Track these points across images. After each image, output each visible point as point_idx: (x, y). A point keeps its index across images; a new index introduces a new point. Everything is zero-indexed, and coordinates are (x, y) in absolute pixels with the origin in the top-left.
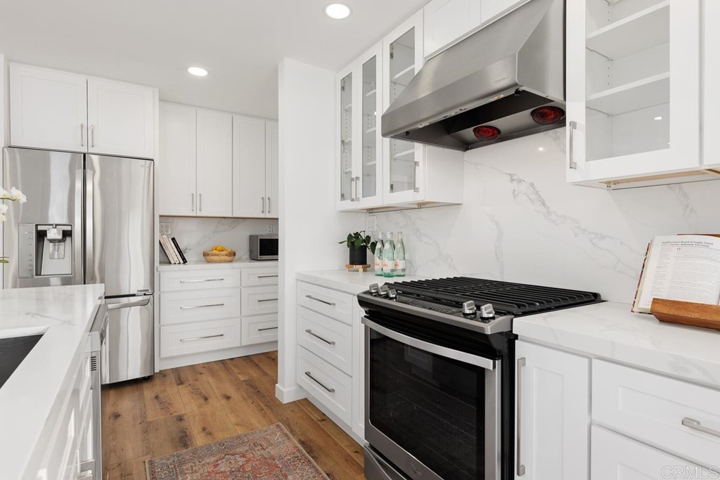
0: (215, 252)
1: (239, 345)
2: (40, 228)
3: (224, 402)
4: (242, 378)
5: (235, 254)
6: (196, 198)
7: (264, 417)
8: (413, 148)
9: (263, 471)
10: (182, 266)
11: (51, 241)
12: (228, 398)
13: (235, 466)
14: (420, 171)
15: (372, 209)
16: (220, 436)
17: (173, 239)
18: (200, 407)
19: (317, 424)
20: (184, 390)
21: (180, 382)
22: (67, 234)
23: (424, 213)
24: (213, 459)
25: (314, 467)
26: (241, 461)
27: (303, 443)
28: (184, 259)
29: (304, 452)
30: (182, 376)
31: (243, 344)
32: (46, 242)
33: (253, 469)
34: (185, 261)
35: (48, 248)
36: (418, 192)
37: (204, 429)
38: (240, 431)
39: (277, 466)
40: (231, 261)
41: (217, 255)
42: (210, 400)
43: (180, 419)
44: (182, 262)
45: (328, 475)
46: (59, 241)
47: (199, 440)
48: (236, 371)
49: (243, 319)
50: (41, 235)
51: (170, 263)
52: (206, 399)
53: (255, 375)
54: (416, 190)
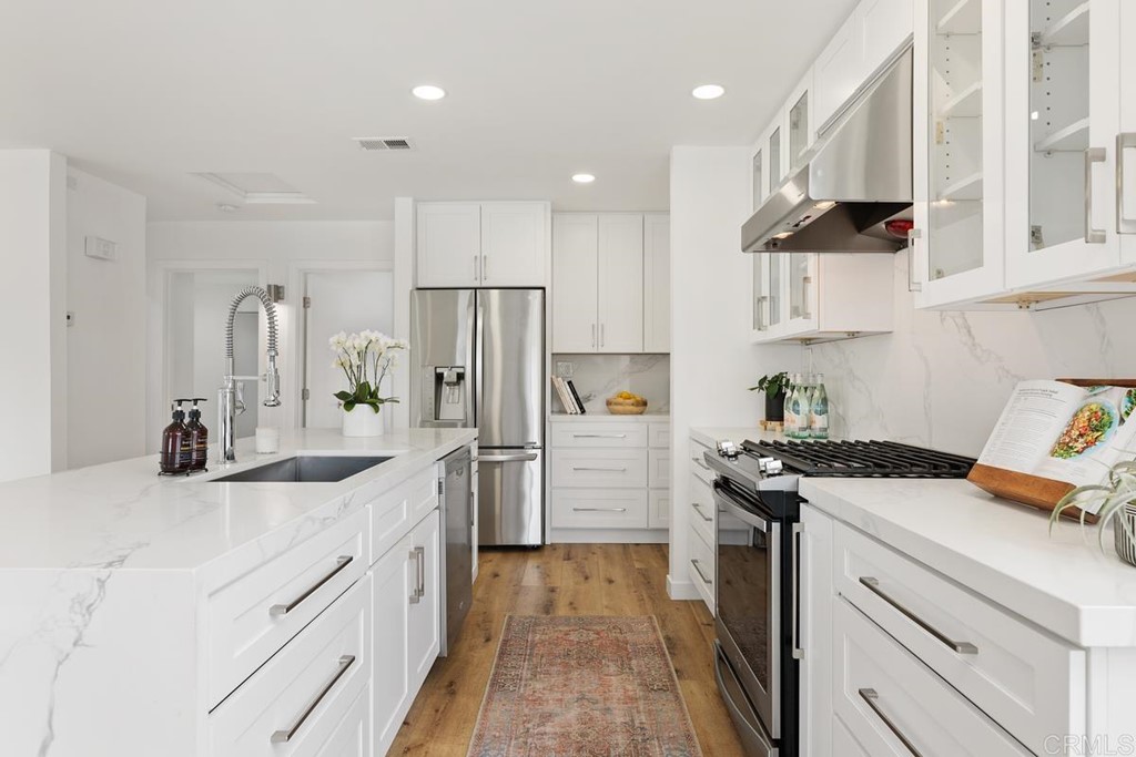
0: (621, 400)
1: (645, 526)
2: (439, 370)
3: (605, 584)
4: (637, 565)
5: (645, 404)
6: (597, 330)
7: (640, 606)
8: (806, 260)
9: (610, 650)
10: (580, 417)
11: (448, 384)
12: (611, 582)
13: (584, 639)
14: (812, 288)
15: (810, 339)
16: (583, 613)
17: (570, 383)
18: (577, 583)
19: (699, 627)
20: (568, 567)
21: (568, 558)
22: (461, 377)
23: (857, 344)
24: (567, 628)
25: (666, 660)
26: (593, 636)
27: (668, 639)
28: (581, 408)
29: (665, 646)
30: (573, 553)
31: (651, 526)
32: (444, 385)
33: (601, 645)
34: (583, 412)
35: (446, 389)
36: (809, 318)
37: (571, 604)
38: (606, 613)
39: (626, 649)
40: (641, 413)
41: (620, 404)
42: (590, 580)
43: (553, 590)
44: (579, 412)
45: (676, 671)
46: (454, 384)
47: (562, 610)
48: (634, 556)
49: (651, 493)
50: (439, 378)
51: (565, 412)
52: (587, 578)
53: (656, 565)
54: (807, 316)
